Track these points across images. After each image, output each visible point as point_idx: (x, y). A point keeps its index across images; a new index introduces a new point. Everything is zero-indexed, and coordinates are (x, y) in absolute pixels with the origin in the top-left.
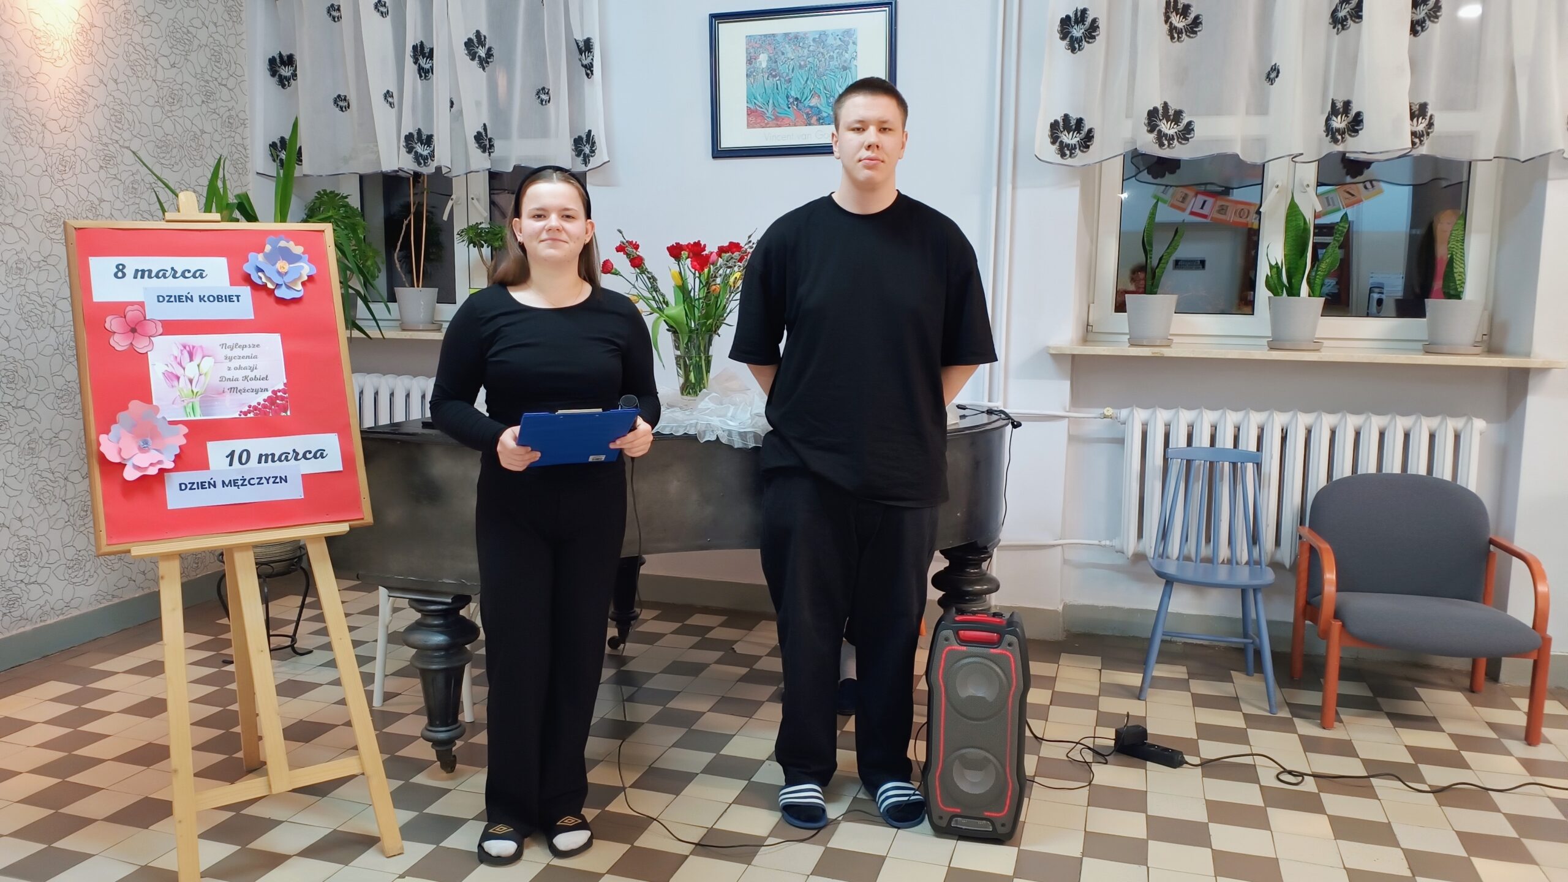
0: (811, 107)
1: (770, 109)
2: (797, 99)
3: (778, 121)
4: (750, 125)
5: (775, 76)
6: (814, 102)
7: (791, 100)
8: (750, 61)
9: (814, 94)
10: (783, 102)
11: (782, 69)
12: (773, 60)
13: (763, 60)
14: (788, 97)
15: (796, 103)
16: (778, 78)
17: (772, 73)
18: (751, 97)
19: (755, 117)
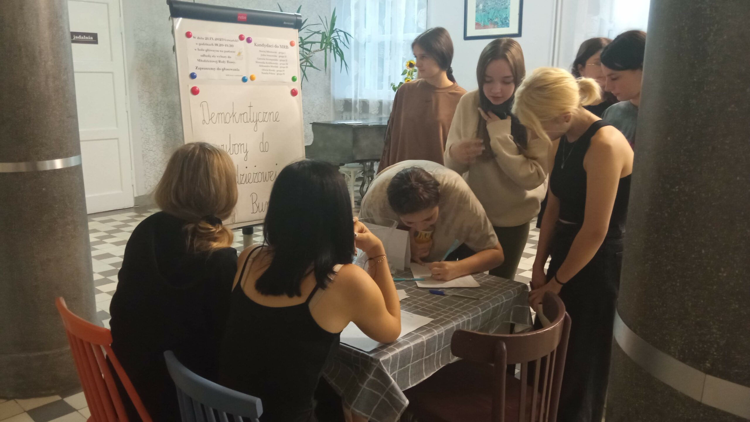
0: (495, 22)
1: (482, 23)
2: (491, 19)
3: (485, 27)
4: (476, 28)
5: (484, 12)
6: (496, 20)
7: (489, 20)
8: (477, 6)
9: (497, 17)
10: (486, 20)
11: (487, 9)
12: (484, 6)
13: (481, 6)
14: (488, 19)
15: (490, 21)
16: (485, 12)
17: (484, 10)
18: (477, 18)
19: (478, 26)
